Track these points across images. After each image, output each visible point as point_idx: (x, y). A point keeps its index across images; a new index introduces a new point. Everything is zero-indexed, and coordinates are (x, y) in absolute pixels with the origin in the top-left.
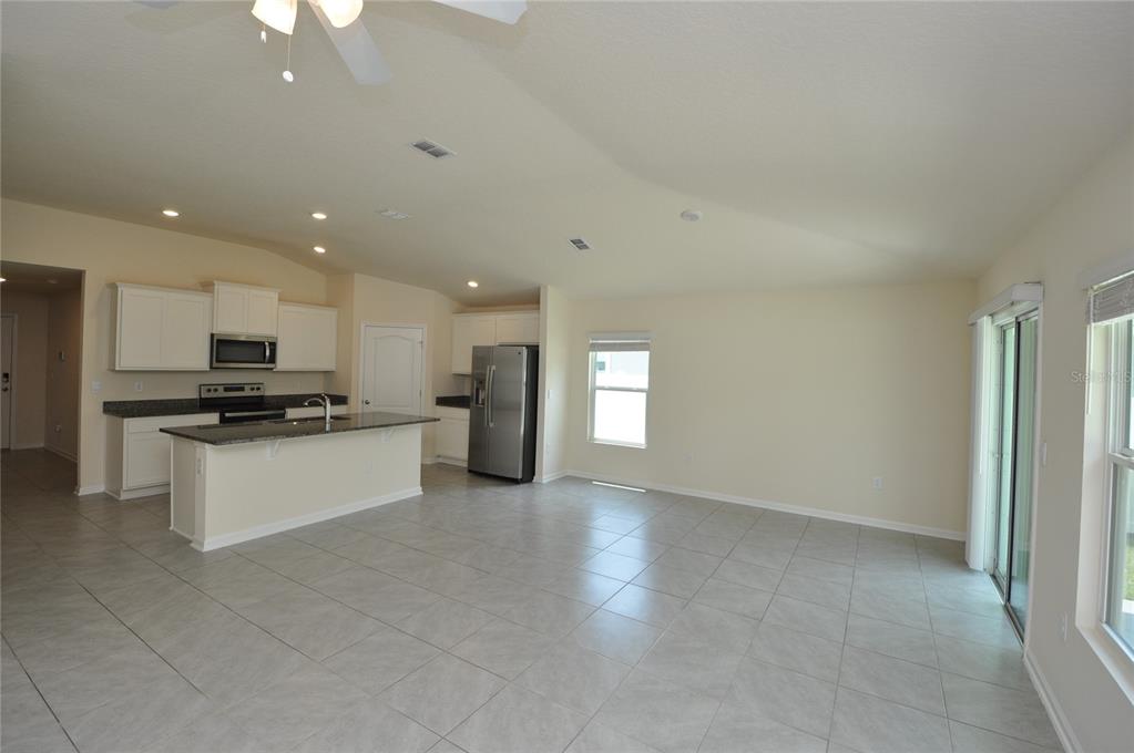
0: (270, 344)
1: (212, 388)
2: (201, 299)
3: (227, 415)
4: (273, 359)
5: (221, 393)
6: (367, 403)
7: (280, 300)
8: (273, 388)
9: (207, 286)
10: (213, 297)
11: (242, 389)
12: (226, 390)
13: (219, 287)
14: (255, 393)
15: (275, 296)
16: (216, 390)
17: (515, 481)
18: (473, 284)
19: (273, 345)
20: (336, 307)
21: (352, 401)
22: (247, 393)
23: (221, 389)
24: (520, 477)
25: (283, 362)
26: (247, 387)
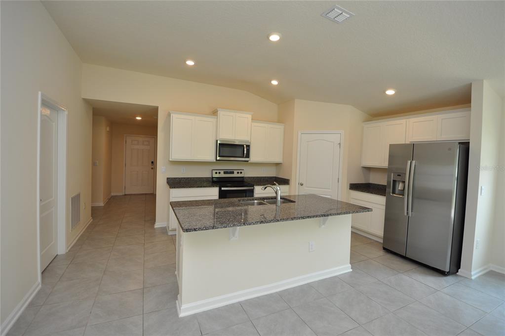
0: (246, 145)
1: (218, 171)
2: (211, 120)
3: (223, 189)
4: (248, 156)
5: (222, 175)
6: (302, 185)
7: (252, 119)
8: (249, 173)
9: (215, 113)
10: (217, 118)
11: (233, 173)
12: (225, 173)
13: (221, 113)
14: (239, 175)
15: (250, 117)
16: (219, 173)
17: (442, 273)
18: (390, 92)
19: (248, 146)
20: (283, 123)
21: (292, 182)
22: (235, 175)
23: (222, 172)
24: (447, 270)
25: (254, 157)
26: (235, 172)
